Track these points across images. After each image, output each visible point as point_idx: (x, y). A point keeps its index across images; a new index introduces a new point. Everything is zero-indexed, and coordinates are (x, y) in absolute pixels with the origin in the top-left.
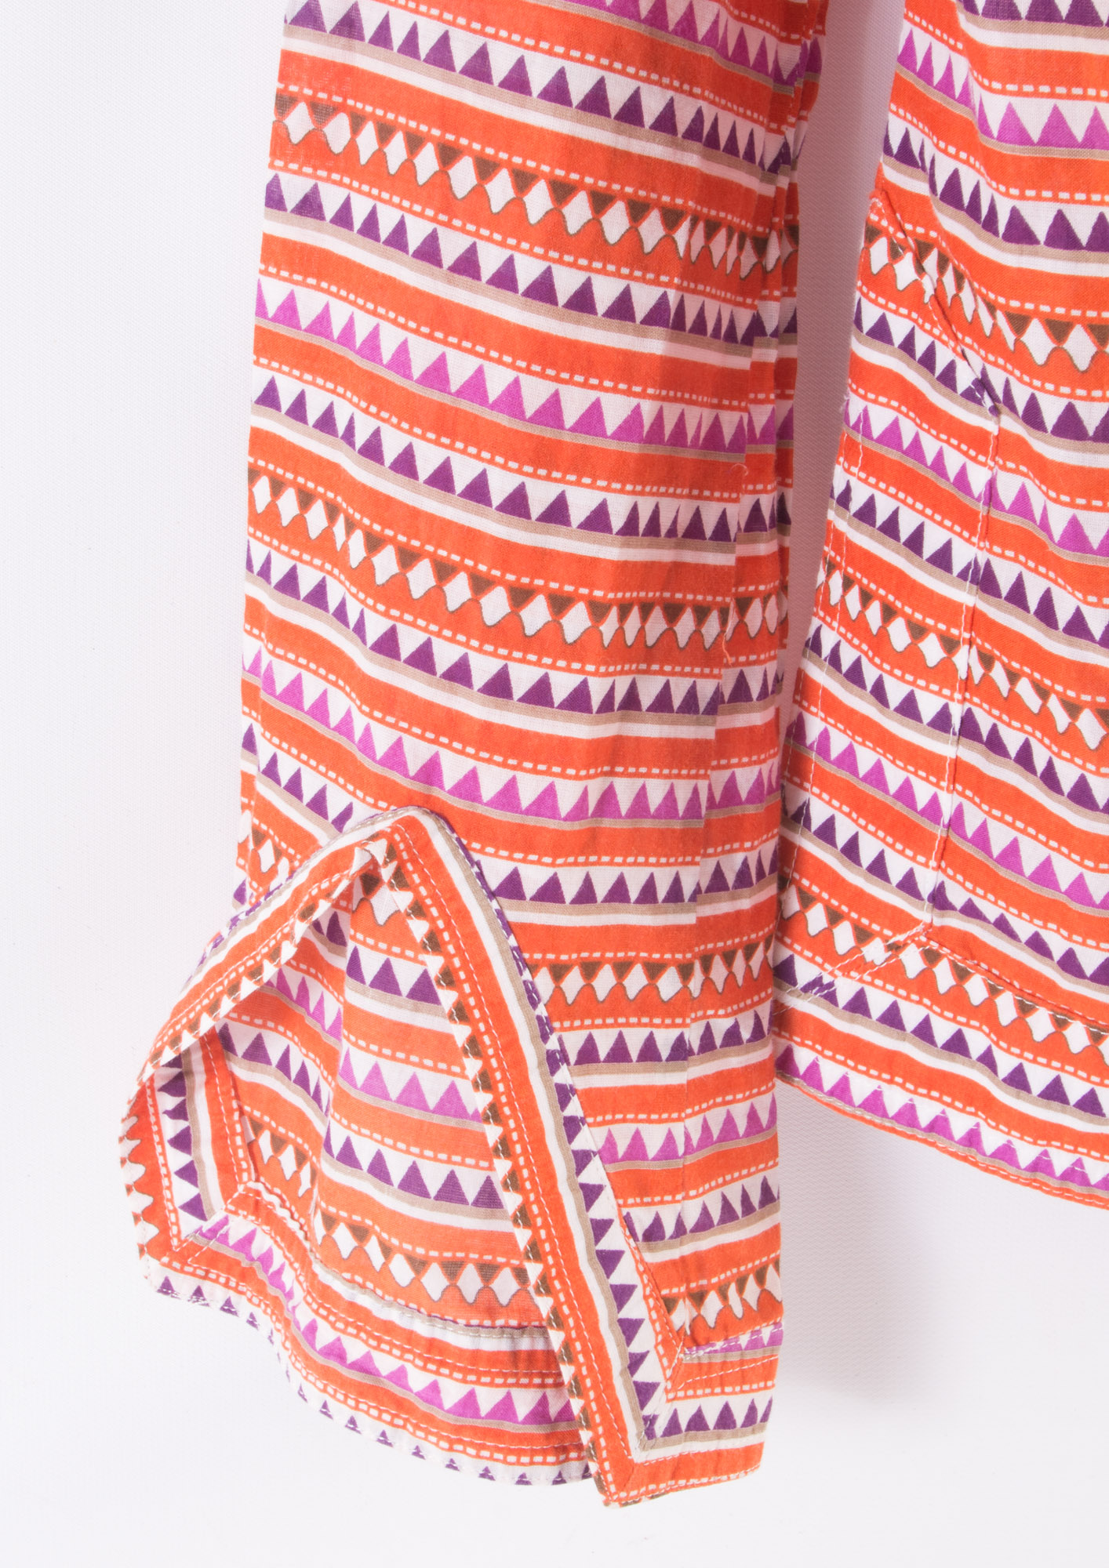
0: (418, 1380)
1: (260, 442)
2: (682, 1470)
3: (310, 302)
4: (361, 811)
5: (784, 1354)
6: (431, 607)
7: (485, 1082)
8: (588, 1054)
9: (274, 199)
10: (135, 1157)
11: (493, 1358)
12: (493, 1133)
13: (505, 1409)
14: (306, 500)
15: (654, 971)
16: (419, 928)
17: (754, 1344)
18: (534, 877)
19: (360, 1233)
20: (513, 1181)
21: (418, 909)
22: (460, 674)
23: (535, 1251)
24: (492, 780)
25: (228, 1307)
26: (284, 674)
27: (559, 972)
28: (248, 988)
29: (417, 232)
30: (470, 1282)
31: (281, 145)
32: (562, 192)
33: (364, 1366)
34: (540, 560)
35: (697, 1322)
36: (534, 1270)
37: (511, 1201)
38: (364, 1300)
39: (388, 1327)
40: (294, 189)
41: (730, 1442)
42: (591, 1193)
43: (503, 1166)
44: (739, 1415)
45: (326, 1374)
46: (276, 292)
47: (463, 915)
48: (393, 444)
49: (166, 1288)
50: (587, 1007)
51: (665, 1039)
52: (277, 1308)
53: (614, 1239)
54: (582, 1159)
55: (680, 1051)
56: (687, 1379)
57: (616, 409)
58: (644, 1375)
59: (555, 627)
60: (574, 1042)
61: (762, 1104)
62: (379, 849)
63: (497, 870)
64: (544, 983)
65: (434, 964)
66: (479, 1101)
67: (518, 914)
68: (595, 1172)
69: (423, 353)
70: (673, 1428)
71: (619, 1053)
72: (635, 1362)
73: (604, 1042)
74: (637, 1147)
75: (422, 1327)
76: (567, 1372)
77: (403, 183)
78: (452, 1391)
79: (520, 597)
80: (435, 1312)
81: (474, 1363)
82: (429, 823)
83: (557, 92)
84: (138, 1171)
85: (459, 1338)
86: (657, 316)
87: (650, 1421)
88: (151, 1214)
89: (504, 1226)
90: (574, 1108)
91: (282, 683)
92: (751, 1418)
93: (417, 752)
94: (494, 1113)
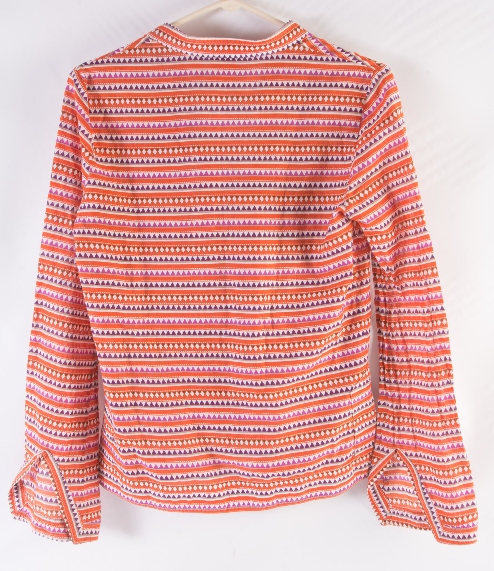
0: (48, 527)
1: (27, 402)
2: (85, 540)
3: (33, 385)
4: (39, 450)
5: (101, 524)
6: (47, 424)
7: (55, 486)
8: (69, 482)
9: (28, 372)
10: (10, 499)
11: (58, 524)
12: (56, 493)
13: (59, 531)
14: (32, 410)
15: (79, 470)
16: (46, 466)
17: (96, 522)
18: (61, 458)
19: (40, 507)
20: (59, 499)
21: (46, 463)
22: (51, 433)
23: (62, 509)
24: (55, 446)
25: (24, 521)
26: (30, 432)
27: (65, 471)
28: (25, 474)
29: (45, 378)
30: (54, 513)
31: (28, 366)
32: (61, 374)
33: (41, 526)
34: (61, 418)
35: (87, 519)
36: (62, 511)
37: (59, 502)
38: (40, 517)
39: (43, 520)
40: (30, 371)
41: (92, 536)
42: (70, 501)
43: (58, 497)
44: (94, 532)
45: (36, 528)
46: (28, 383)
47: (52, 464)
48: (42, 404)
49: (15, 518)
50: (69, 475)
51: (81, 480)
52: (30, 520)
53: (74, 507)
54: (69, 496)
55: (83, 481)
56: (85, 527)
57: (69, 399)
58: (79, 526)
59: (63, 427)
60: (67, 480)
61: (97, 488)
62: (40, 456)
63: (56, 458)
64: (63, 472)
65: (48, 470)
66: (54, 488)
67: (59, 463)
68: (71, 498)
69: (45, 393)
70: (83, 533)
71: (74, 482)
72: (77, 524)
73: (72, 480)
74: (77, 494)
75: (48, 520)
76: (67, 525)
77: (43, 372)
78: (52, 528)
79: (58, 423)
80: (50, 517)
81: (55, 524)
82: (47, 452)
83: (60, 362)
84: (11, 501)
85: (53, 521)
86: (74, 388)
87: (80, 533)
88: (13, 507)
89: (58, 505)
90: (68, 489)
91: (29, 433)
92: (96, 533)
93: (46, 443)
94: (56, 490)
